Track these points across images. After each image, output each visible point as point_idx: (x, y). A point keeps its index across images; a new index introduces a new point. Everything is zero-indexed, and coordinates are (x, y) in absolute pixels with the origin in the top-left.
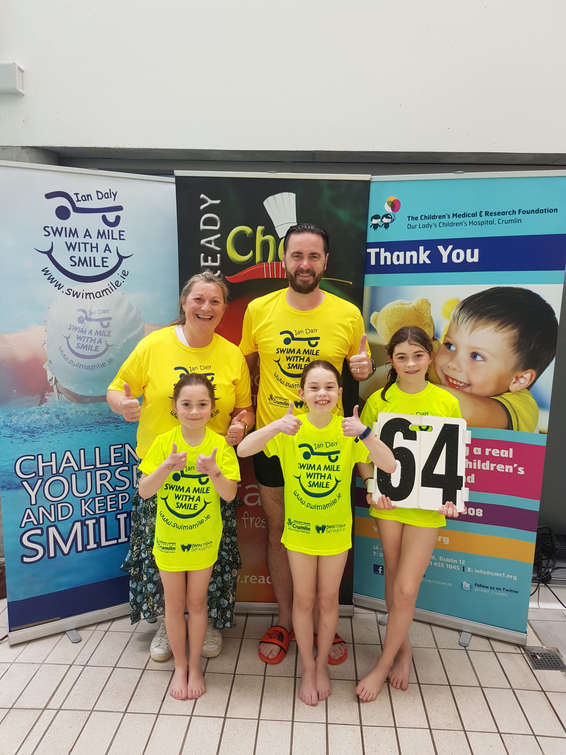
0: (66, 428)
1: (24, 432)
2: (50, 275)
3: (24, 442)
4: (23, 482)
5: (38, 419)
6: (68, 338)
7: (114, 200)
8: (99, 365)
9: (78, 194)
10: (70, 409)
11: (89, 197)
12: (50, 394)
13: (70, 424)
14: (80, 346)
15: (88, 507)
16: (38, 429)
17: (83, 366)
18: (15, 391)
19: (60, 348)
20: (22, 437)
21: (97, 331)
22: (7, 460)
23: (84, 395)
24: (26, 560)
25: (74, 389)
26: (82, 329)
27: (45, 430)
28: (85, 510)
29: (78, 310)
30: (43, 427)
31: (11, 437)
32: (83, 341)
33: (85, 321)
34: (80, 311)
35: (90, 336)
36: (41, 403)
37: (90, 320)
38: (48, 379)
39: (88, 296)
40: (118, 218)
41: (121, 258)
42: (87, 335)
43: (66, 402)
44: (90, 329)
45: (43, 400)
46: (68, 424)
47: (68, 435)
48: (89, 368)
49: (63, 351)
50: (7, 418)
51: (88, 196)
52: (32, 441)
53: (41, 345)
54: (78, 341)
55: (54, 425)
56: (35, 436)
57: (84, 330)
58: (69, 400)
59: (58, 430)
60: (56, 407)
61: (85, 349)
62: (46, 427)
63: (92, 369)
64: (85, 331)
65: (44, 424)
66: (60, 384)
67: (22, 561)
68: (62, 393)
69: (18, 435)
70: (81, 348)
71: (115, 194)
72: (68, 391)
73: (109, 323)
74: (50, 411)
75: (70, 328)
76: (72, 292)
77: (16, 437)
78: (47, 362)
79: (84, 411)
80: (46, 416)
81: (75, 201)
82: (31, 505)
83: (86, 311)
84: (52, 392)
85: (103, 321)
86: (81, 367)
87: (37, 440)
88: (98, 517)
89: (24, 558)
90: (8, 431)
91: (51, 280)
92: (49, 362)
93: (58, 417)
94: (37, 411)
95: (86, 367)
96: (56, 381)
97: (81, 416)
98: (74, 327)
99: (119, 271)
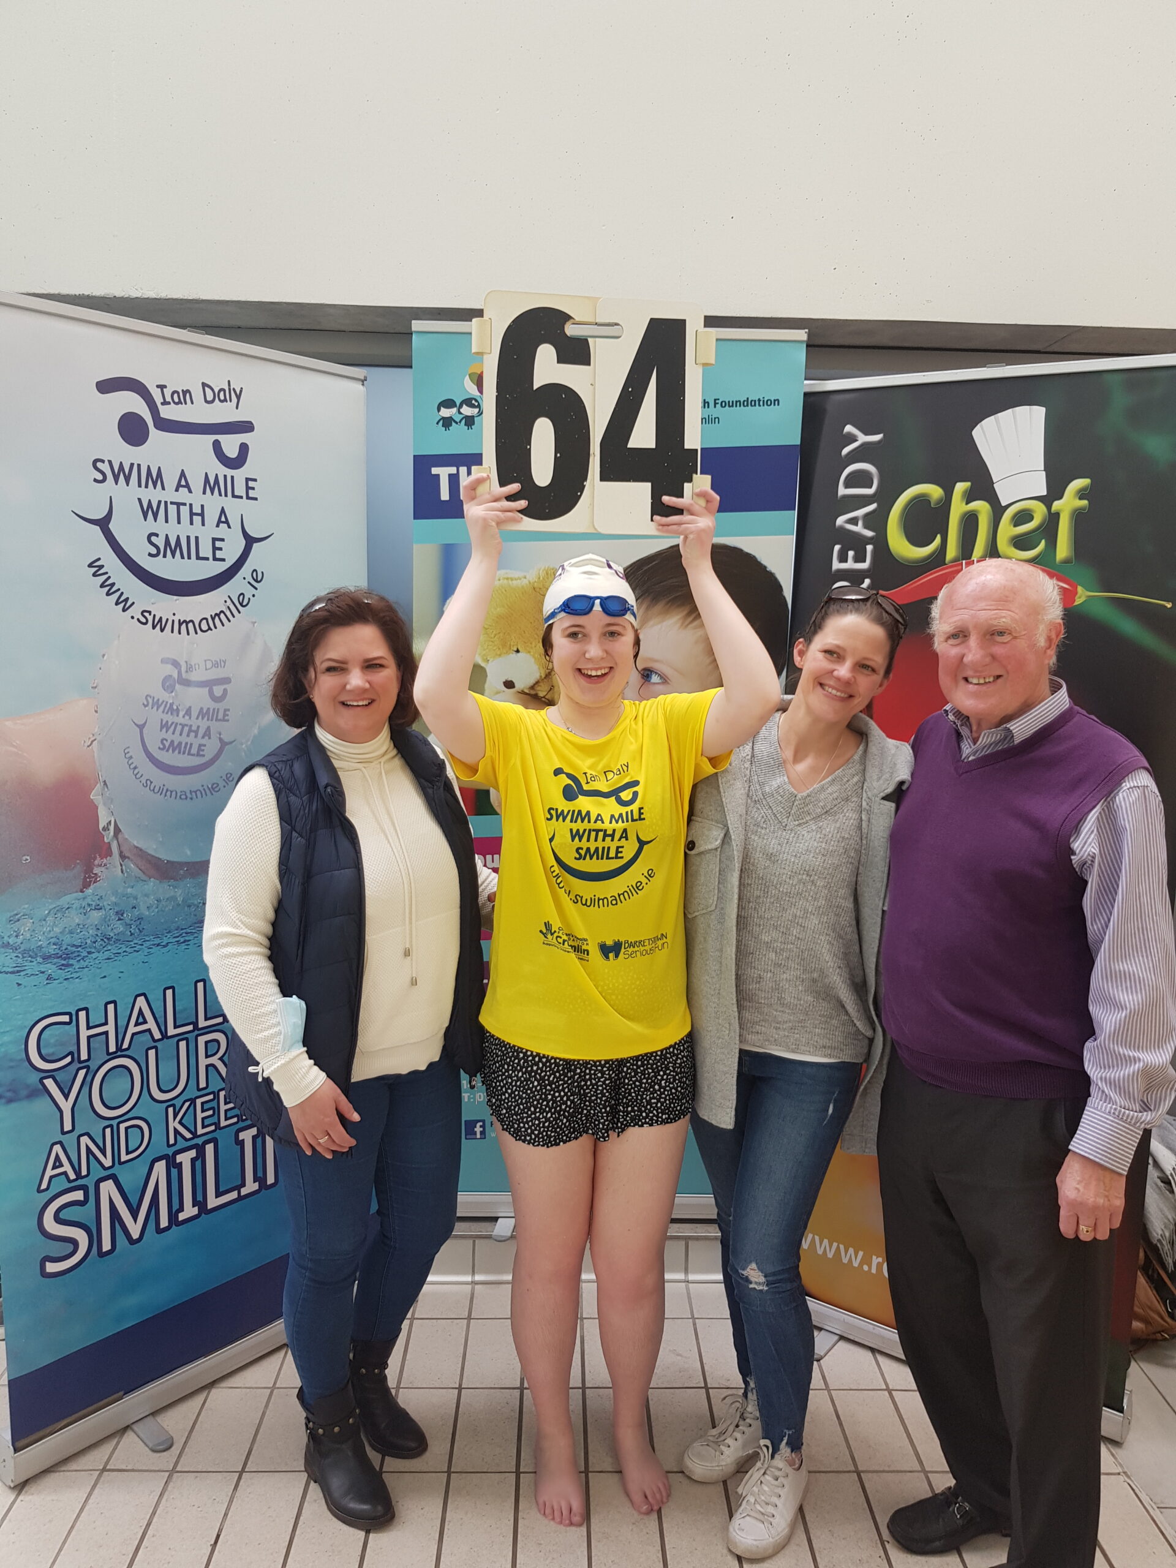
0: (136, 942)
1: (46, 958)
2: (105, 577)
3: (48, 981)
4: (46, 1081)
5: (79, 925)
6: (141, 727)
7: (237, 408)
8: (204, 789)
9: (165, 387)
10: (147, 895)
11: (188, 395)
12: (105, 861)
13: (144, 932)
14: (167, 745)
15: (180, 1122)
16: (79, 949)
17: (171, 792)
18: (28, 858)
19: (126, 751)
20: (43, 970)
21: (202, 709)
22: (8, 1029)
23: (175, 860)
24: (51, 1268)
25: (155, 847)
26: (172, 705)
27: (93, 950)
28: (175, 1130)
29: (164, 661)
30: (88, 941)
31: (18, 972)
32: (173, 733)
33: (177, 685)
34: (167, 663)
35: (186, 719)
36: (86, 885)
37: (187, 683)
38: (101, 829)
39: (184, 626)
40: (244, 448)
41: (250, 541)
42: (180, 719)
43: (138, 879)
44: (187, 707)
45: (90, 877)
46: (141, 932)
47: (140, 957)
48: (184, 796)
49: (131, 757)
50: (8, 926)
51: (185, 392)
52: (66, 979)
53: (86, 745)
54: (163, 734)
55: (112, 935)
56: (72, 965)
57: (175, 707)
58: (144, 873)
59: (121, 946)
60: (117, 891)
61: (177, 751)
62: (95, 942)
63: (191, 799)
64: (178, 710)
65: (92, 936)
66: (126, 837)
67: (44, 1274)
68: (129, 858)
69: (33, 967)
70: (167, 751)
71: (238, 393)
72: (140, 853)
73: (225, 691)
74: (105, 903)
75: (146, 703)
76: (150, 618)
77: (29, 972)
78: (98, 785)
79: (174, 898)
80: (96, 916)
81: (158, 403)
82: (63, 1133)
83: (179, 664)
84: (108, 858)
85: (215, 685)
86: (168, 793)
87: (78, 975)
88: (200, 1144)
89: (48, 1264)
90: (9, 957)
91: (109, 587)
92: (102, 784)
93: (120, 914)
94: (77, 904)
95: (179, 795)
96: (117, 831)
97: (167, 909)
98: (155, 700)
99: (246, 571)
